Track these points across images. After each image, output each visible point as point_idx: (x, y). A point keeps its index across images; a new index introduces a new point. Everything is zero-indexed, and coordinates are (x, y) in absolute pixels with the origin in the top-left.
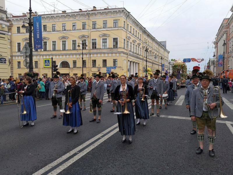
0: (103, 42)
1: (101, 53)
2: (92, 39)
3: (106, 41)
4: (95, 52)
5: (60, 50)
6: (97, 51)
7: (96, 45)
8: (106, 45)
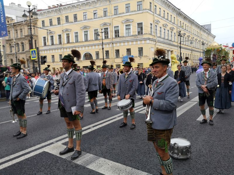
0: (126, 29)
1: (124, 42)
2: (115, 27)
3: (129, 28)
4: (118, 41)
5: (83, 42)
6: (120, 40)
7: (118, 33)
8: (129, 32)
